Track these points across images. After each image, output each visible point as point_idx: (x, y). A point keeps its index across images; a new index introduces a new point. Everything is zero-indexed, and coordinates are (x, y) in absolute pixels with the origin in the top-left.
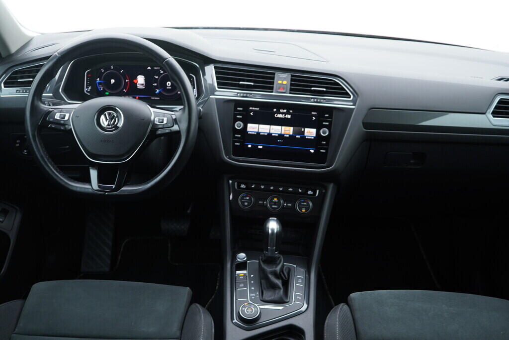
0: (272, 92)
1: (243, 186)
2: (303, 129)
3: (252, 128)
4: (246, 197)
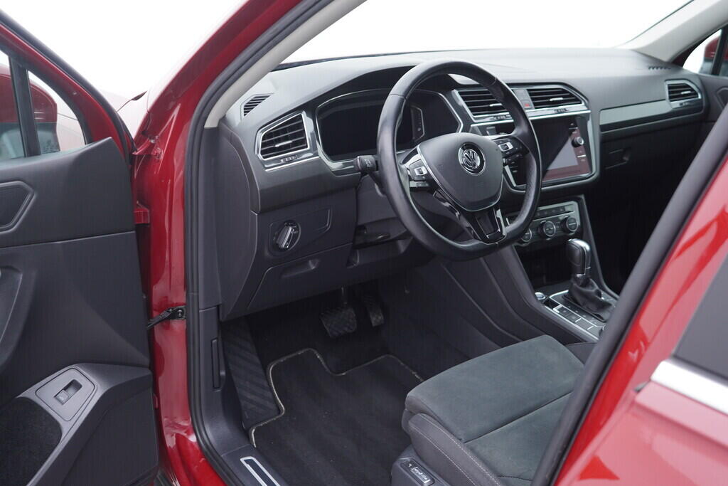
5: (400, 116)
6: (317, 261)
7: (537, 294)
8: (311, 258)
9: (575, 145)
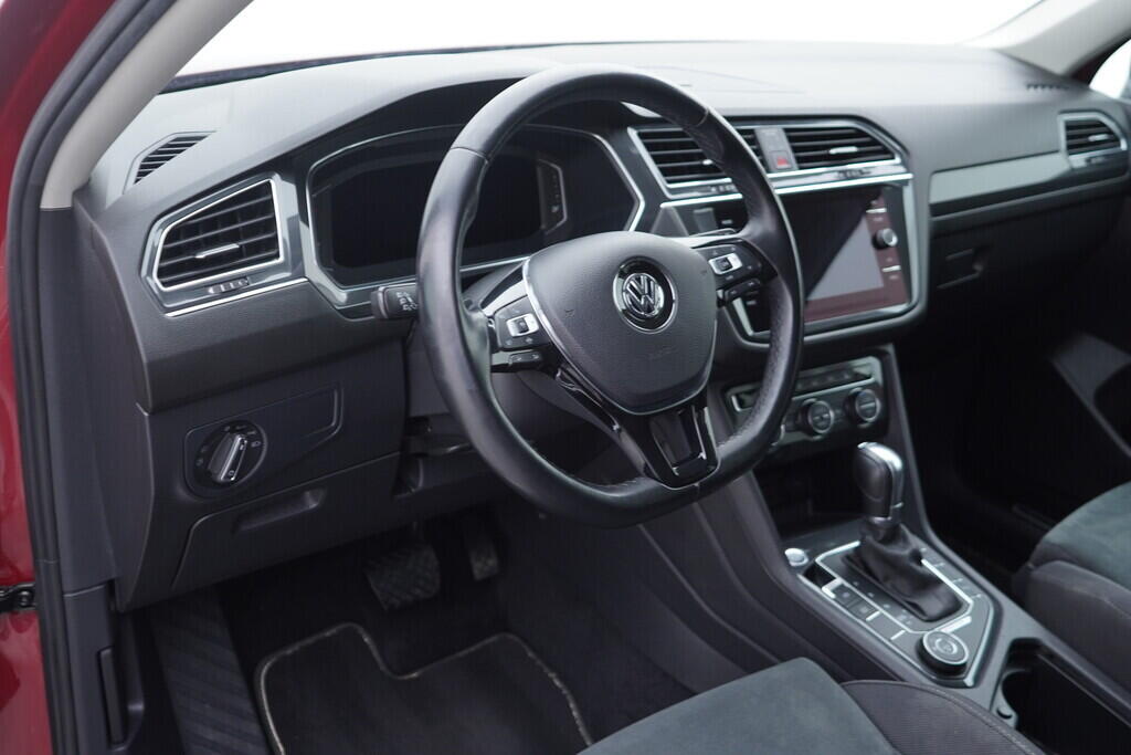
5: (475, 198)
6: (322, 494)
7: (791, 552)
8: (310, 488)
9: (878, 245)
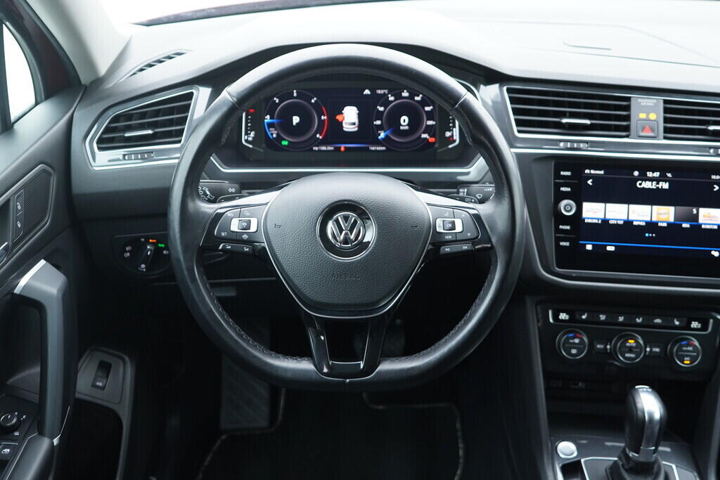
0: (627, 136)
1: (563, 316)
2: (695, 211)
3: (593, 211)
4: (573, 338)
